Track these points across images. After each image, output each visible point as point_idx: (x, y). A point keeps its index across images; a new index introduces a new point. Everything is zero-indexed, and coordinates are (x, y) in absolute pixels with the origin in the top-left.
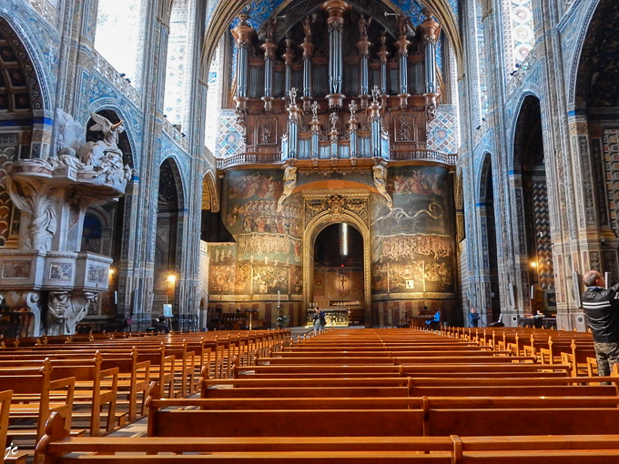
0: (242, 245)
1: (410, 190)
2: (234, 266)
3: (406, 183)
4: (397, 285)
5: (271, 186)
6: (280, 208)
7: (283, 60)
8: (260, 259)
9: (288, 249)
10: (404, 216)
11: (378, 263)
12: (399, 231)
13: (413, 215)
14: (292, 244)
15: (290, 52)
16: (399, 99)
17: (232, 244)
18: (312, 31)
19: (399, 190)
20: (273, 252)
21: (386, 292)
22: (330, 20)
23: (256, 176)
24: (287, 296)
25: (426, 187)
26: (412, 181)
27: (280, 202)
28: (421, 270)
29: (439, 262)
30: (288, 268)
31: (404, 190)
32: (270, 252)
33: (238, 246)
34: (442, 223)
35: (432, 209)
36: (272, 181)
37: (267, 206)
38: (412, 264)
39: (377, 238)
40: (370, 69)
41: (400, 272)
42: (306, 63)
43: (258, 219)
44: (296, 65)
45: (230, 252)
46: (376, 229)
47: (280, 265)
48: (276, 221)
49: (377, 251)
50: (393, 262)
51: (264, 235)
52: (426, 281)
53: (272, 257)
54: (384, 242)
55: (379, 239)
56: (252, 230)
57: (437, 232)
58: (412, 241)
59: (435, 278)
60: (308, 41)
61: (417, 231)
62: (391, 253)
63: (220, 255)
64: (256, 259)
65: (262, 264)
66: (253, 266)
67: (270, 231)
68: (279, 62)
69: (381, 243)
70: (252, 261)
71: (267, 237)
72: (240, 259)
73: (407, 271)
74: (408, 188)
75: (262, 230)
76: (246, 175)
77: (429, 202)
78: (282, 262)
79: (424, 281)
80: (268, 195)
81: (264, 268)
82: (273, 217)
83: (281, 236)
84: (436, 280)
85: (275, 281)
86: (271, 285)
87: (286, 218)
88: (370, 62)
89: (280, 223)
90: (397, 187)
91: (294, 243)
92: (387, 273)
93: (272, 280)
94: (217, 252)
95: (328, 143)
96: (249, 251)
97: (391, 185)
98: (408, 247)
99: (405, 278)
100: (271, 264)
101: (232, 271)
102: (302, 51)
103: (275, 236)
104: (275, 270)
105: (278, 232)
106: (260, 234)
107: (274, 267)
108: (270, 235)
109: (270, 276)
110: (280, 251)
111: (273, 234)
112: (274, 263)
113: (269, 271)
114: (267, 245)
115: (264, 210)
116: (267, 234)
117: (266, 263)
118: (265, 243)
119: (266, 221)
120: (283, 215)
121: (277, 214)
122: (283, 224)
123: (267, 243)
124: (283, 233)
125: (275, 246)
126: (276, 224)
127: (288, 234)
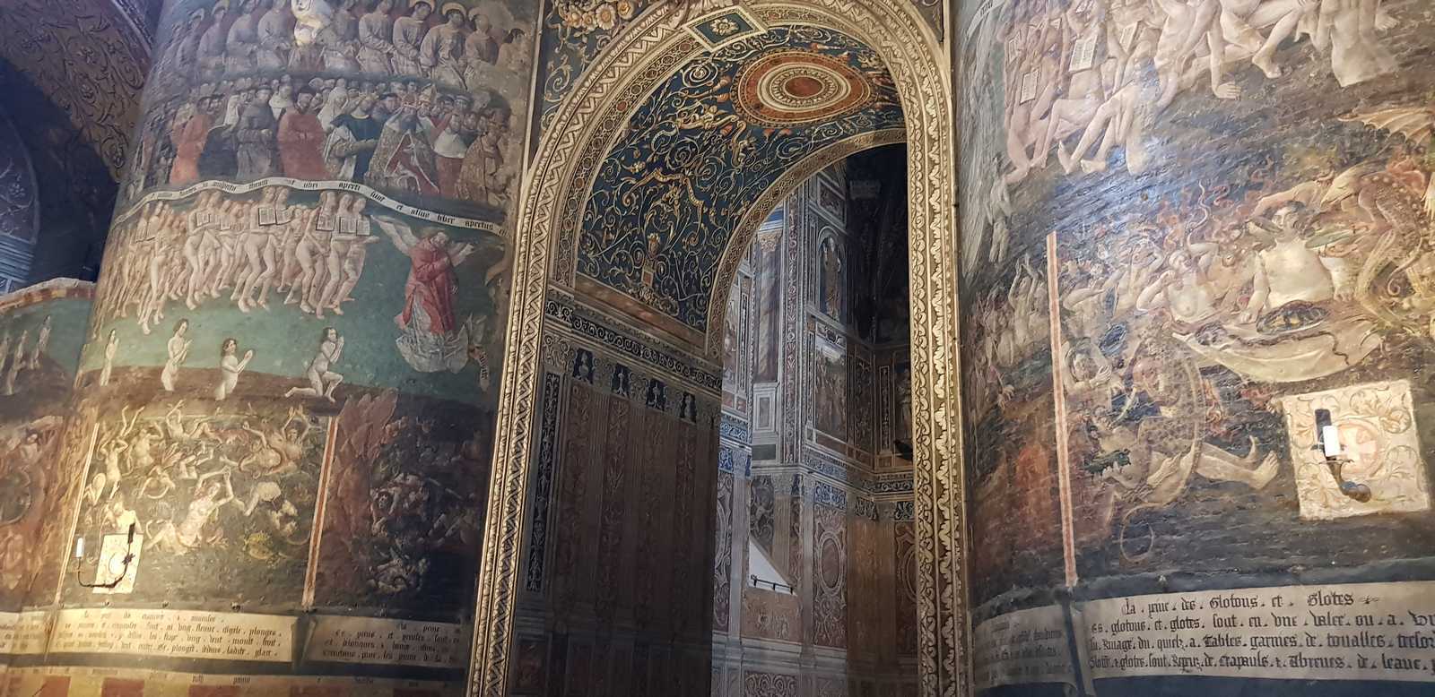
9: (341, 277)
14: (383, 248)
32: (209, 304)
33: (90, 295)
47: (259, 390)
48: (277, 104)
53: (210, 341)
56: (150, 182)
64: (125, 359)
65: (146, 391)
66: (105, 408)
71: (206, 211)
78: (276, 366)
81: (153, 416)
83: (296, 196)
87: (355, 81)
89: (306, 116)
93: (183, 496)
100: (197, 387)
103: (257, 195)
104: (216, 426)
105: (279, 170)
106: (175, 195)
107: (209, 400)
108: (225, 196)
109: (173, 472)
110: (276, 295)
111: (245, 188)
112: (216, 376)
113: (177, 431)
114: (196, 263)
115: (222, 48)
116: (210, 192)
117: (167, 381)
118: (188, 249)
119: (220, 112)
120: (336, 62)
121: (294, 60)
122: (325, 118)
123: (196, 249)
124: (321, 174)
125: (244, 264)
126: (273, 123)
127: (358, 177)
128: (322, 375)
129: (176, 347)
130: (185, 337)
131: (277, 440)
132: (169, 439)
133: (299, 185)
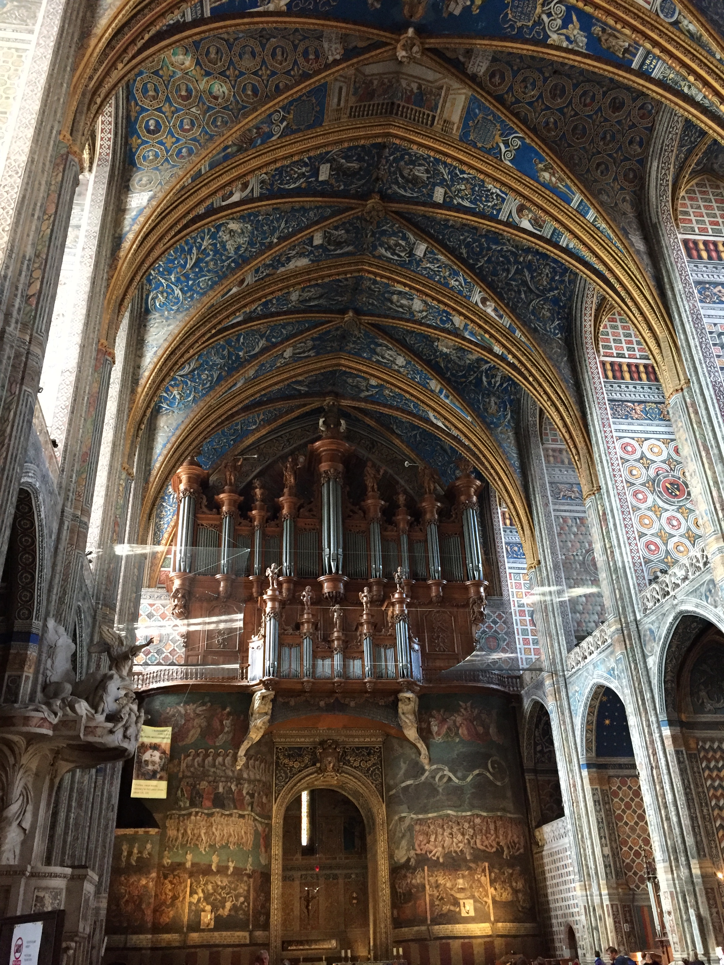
0: (171, 833)
1: (457, 734)
2: (154, 875)
3: (450, 722)
4: (445, 908)
5: (227, 722)
6: (241, 762)
7: (251, 520)
8: (204, 861)
9: (250, 838)
10: (450, 779)
11: (406, 865)
12: (443, 807)
13: (464, 778)
14: (256, 831)
15: (261, 509)
16: (429, 587)
17: (153, 831)
18: (295, 479)
19: (438, 734)
20: (226, 846)
21: (423, 921)
22: (324, 466)
23: (203, 704)
24: (247, 934)
25: (481, 730)
26: (459, 719)
27: (242, 752)
28: (485, 880)
29: (511, 865)
30: (249, 876)
31: (447, 735)
32: (222, 847)
33: (163, 835)
34: (509, 794)
35: (493, 767)
36: (229, 714)
37: (220, 759)
38: (470, 868)
39: (402, 819)
40: (384, 540)
41: (449, 885)
42: (287, 526)
43: (204, 785)
44: (271, 529)
45: (149, 846)
46: (401, 803)
47: (238, 872)
48: (233, 787)
49: (404, 843)
50: (435, 865)
51: (211, 815)
52: (494, 901)
53: (224, 857)
54: (417, 828)
55: (407, 822)
56: (193, 804)
57: (504, 810)
58: (466, 825)
59: (506, 896)
60: (290, 495)
61: (472, 807)
62: (430, 847)
63: (130, 853)
64: (196, 860)
65: (207, 871)
66: (191, 875)
67: (222, 806)
68: (244, 522)
69: (410, 828)
70: (188, 865)
71: (217, 818)
72: (167, 861)
73: (461, 882)
74: (453, 731)
75: (208, 803)
76: (186, 703)
77: (487, 756)
78: (241, 865)
79: (490, 902)
80: (222, 739)
81: (212, 878)
82: (229, 779)
83: (240, 816)
84: (510, 898)
85: (228, 905)
86: (221, 912)
87: (250, 781)
88: (383, 529)
89: (240, 791)
90: (435, 729)
91: (260, 829)
92: (424, 887)
93: (223, 901)
94: (125, 847)
95: (329, 654)
96: (183, 846)
97: (424, 726)
98: (460, 837)
99: (458, 896)
100: (222, 870)
101: (151, 884)
102: (280, 508)
103: (231, 815)
104: (229, 882)
105: (236, 808)
106: (206, 811)
107: (227, 875)
108: (222, 814)
109: (220, 894)
110: (239, 845)
111: (227, 813)
112: (227, 868)
113: (219, 883)
114: (217, 833)
115: (214, 766)
116: (218, 813)
117: (214, 868)
118: (214, 830)
119: (217, 787)
120: (245, 776)
121: (236, 773)
122: (244, 792)
123: (217, 830)
124: (244, 810)
125: (230, 835)
126: (233, 793)
127: (252, 811)
128: (249, 868)
129: (215, 859)
130: (218, 856)
131: (242, 885)
132: (218, 886)
133: (241, 812)
